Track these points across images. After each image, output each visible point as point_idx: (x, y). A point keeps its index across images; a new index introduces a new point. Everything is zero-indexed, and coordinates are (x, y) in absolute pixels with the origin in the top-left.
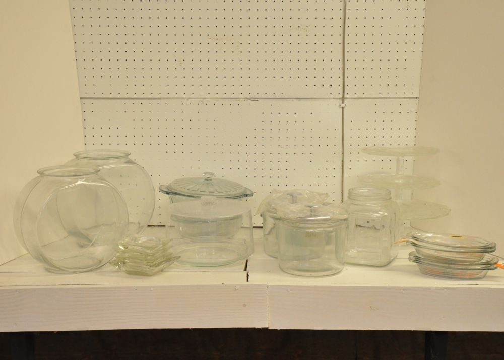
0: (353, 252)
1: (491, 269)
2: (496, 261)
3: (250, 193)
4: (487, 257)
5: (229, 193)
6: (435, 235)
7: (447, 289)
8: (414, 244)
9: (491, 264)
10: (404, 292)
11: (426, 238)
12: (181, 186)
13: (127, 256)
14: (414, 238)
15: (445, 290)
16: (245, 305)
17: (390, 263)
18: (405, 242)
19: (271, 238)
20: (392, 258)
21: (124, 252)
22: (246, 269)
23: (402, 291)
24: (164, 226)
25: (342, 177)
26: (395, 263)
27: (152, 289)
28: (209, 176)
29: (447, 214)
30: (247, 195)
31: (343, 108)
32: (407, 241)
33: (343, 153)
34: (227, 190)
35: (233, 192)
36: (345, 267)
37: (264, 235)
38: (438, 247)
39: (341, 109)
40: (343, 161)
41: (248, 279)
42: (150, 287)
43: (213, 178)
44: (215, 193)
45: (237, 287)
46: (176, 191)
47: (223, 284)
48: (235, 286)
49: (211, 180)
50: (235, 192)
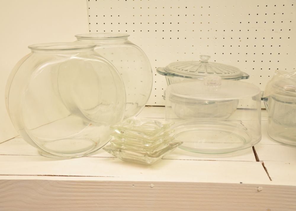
3: (245, 76)
5: (227, 75)
12: (179, 68)
13: (123, 141)
21: (120, 137)
22: (257, 160)
24: (164, 106)
27: (152, 185)
28: (206, 58)
30: (243, 78)
34: (226, 72)
35: (232, 74)
41: (269, 176)
42: (150, 183)
43: (209, 61)
44: (214, 74)
45: (259, 187)
46: (174, 73)
47: (241, 183)
48: (257, 186)
49: (207, 62)
50: (234, 74)
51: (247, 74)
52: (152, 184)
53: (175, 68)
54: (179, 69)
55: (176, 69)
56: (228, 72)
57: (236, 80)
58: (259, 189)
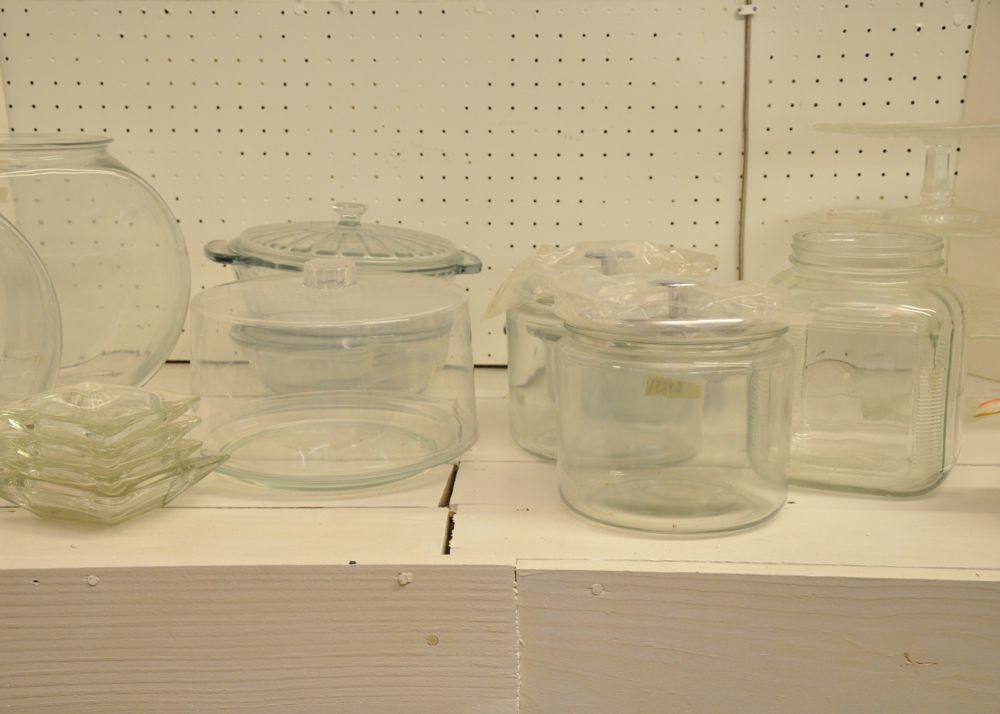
0: (801, 441)
3: (473, 263)
12: (264, 239)
16: (433, 641)
19: (536, 399)
21: (23, 442)
22: (446, 502)
25: (741, 223)
27: (93, 580)
28: (353, 212)
30: (462, 269)
31: (747, 18)
33: (744, 154)
34: (399, 250)
35: (420, 258)
37: (512, 387)
39: (742, 23)
40: (743, 177)
41: (447, 543)
42: (86, 572)
43: (363, 220)
44: (365, 257)
45: (404, 574)
46: (248, 254)
47: (352, 563)
48: (397, 570)
49: (357, 224)
50: (426, 258)
51: (476, 258)
52: (91, 574)
53: (268, 245)
54: (283, 248)
55: (273, 249)
56: (409, 252)
57: (433, 275)
58: (403, 579)
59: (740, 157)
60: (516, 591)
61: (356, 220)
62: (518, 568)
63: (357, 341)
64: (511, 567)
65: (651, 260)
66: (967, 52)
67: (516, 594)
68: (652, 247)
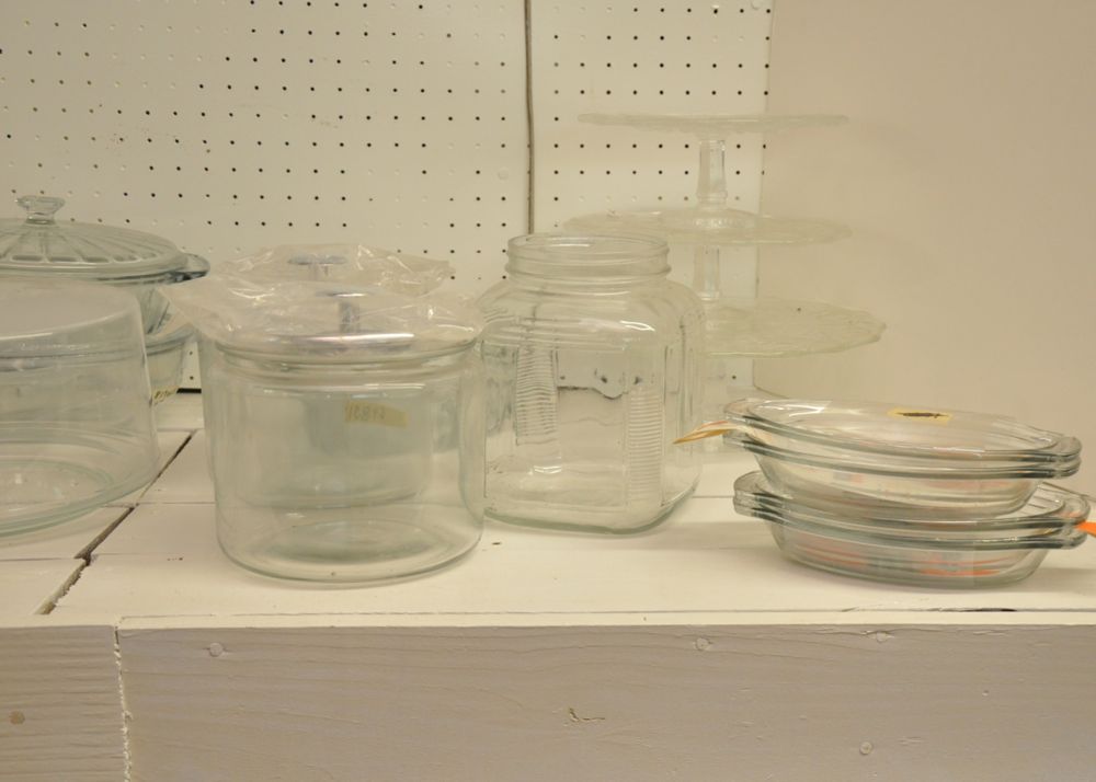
1: (1058, 546)
2: (1077, 511)
3: (197, 269)
4: (1042, 497)
6: (836, 411)
7: (887, 632)
8: (755, 446)
9: (1059, 525)
10: (708, 648)
11: (800, 421)
14: (754, 420)
15: (882, 636)
16: (18, 719)
17: (663, 517)
18: (720, 438)
20: (675, 498)
22: (88, 552)
23: (701, 642)
25: (530, 225)
26: (686, 518)
29: (876, 339)
32: (727, 434)
33: (530, 146)
36: (488, 537)
38: (847, 457)
40: (530, 173)
43: (59, 216)
49: (49, 222)
50: (150, 260)
51: (205, 262)
59: (527, 149)
60: (118, 654)
61: (49, 217)
62: (119, 628)
63: (32, 363)
64: (110, 627)
65: (362, 266)
66: (768, 38)
67: (119, 659)
68: (368, 252)
